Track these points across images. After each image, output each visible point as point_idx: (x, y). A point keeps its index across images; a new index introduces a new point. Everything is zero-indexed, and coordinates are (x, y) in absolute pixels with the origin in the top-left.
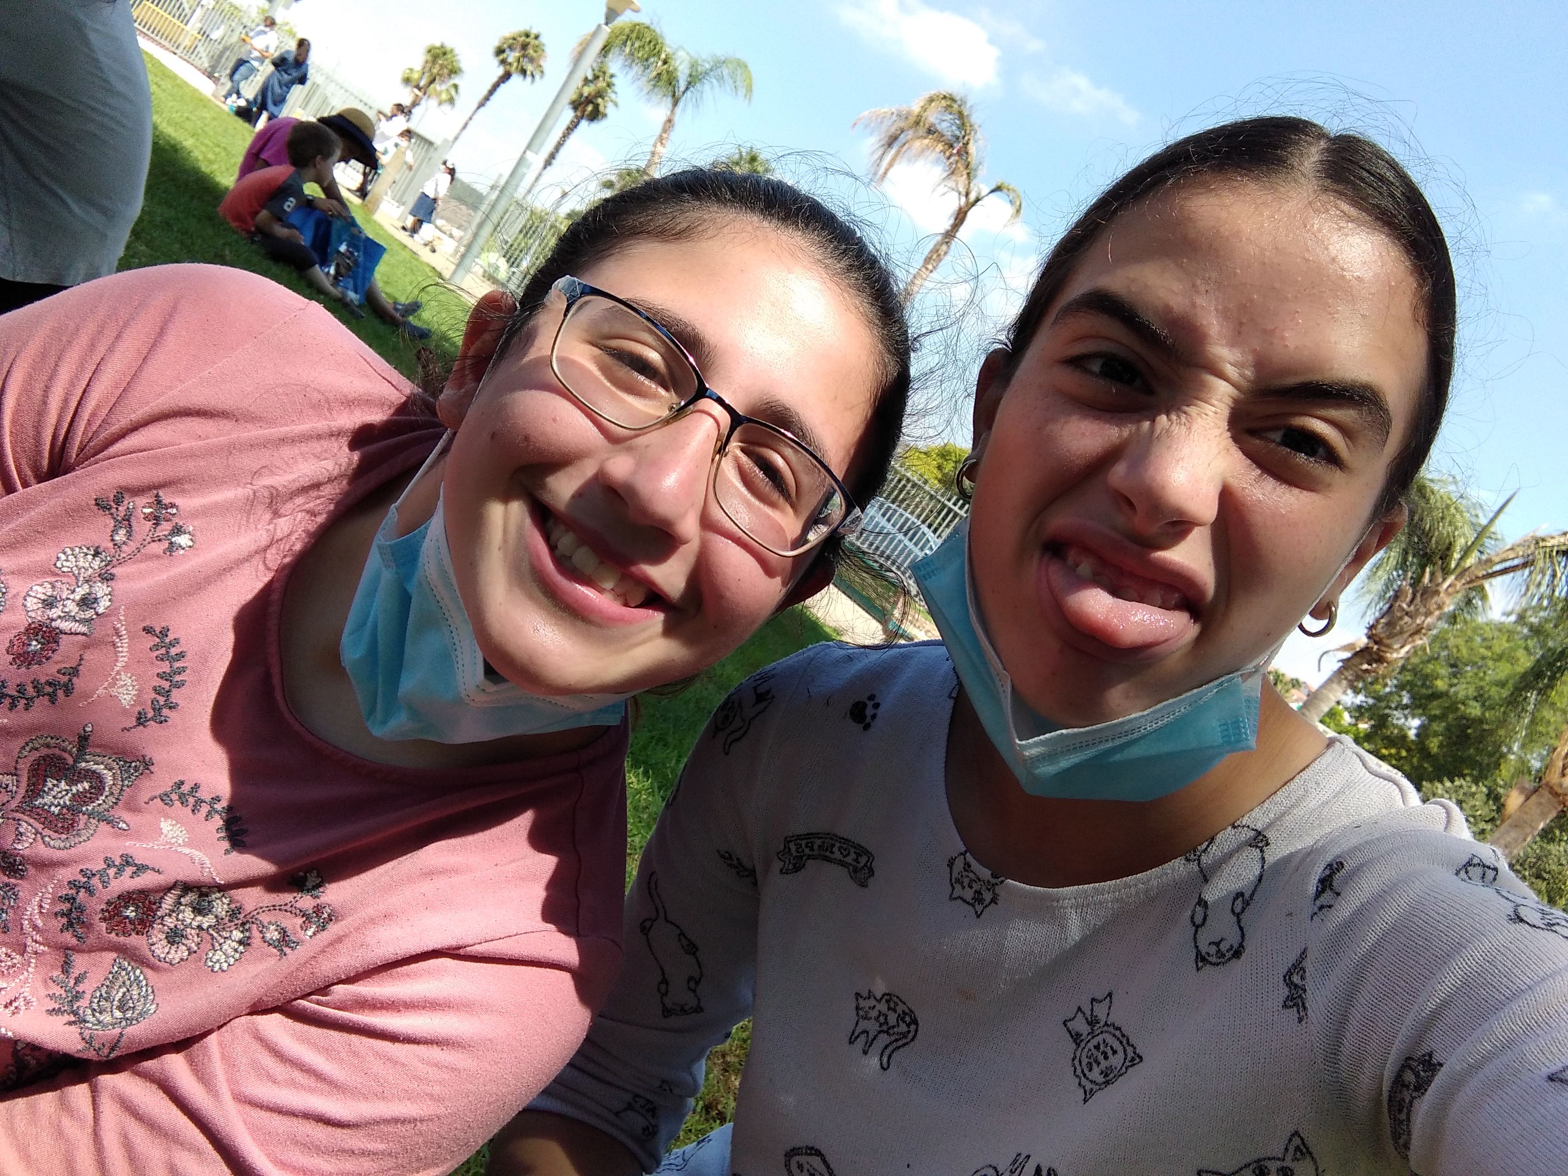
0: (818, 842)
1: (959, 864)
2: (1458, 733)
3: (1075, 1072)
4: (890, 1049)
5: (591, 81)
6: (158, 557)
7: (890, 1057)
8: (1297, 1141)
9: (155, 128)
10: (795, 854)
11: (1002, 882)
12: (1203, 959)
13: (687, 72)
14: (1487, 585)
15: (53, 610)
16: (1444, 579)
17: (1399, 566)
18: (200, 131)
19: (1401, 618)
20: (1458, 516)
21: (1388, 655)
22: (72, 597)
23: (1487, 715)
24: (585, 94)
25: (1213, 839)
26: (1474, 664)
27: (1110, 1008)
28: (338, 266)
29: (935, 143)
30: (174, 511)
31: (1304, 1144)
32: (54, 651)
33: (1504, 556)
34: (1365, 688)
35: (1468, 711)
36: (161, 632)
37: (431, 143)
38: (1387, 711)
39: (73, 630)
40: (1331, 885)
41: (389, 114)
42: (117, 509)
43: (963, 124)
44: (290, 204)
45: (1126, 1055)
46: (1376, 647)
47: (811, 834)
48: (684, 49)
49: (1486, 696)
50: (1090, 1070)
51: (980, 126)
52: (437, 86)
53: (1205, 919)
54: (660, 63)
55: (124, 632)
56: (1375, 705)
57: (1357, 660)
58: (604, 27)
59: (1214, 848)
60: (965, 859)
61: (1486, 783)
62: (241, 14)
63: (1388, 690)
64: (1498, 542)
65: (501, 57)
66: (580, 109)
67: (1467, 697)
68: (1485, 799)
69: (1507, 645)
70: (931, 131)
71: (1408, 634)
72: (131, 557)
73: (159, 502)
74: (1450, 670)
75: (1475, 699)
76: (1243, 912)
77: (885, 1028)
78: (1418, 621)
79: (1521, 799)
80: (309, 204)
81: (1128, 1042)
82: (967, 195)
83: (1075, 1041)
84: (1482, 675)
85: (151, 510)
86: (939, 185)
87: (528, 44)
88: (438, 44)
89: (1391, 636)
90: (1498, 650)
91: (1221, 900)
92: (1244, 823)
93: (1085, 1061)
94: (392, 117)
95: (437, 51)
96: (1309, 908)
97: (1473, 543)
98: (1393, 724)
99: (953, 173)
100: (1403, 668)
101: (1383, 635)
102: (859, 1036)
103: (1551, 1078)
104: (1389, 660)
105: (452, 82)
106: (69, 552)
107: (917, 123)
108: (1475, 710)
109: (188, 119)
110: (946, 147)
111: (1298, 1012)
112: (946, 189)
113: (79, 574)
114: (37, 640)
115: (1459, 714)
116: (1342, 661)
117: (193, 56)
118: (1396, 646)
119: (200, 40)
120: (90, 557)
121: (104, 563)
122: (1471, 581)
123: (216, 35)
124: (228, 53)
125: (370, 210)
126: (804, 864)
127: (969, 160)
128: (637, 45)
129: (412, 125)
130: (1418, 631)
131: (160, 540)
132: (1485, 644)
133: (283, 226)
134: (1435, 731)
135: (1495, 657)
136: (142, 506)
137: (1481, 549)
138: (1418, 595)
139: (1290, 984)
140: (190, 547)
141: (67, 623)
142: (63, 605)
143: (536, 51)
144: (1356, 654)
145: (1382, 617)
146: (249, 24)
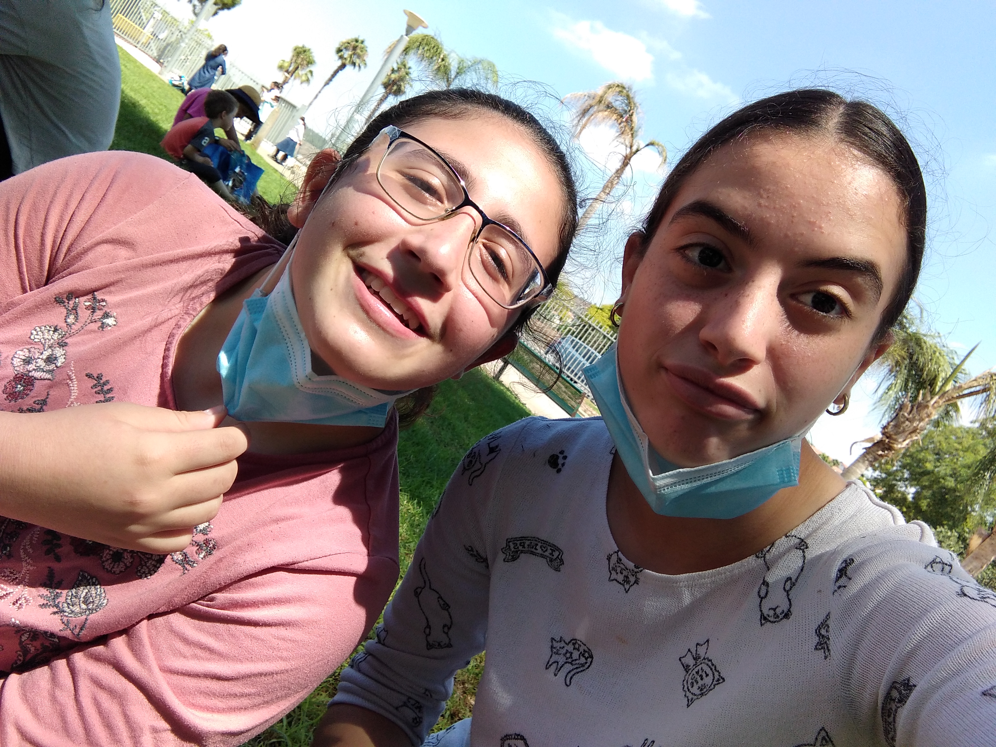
0: (528, 543)
1: (614, 558)
2: (939, 498)
3: (683, 688)
4: (572, 673)
5: (397, 71)
6: (94, 331)
7: (571, 678)
8: (823, 734)
9: (123, 92)
10: (513, 549)
11: (641, 571)
12: (765, 619)
13: (457, 66)
14: (959, 403)
15: (30, 366)
16: (932, 398)
17: (902, 389)
18: (150, 95)
19: (904, 422)
20: (941, 358)
21: (895, 446)
22: (41, 357)
23: (959, 486)
24: (393, 79)
25: (773, 544)
26: (951, 454)
27: (707, 649)
28: (234, 180)
29: (611, 115)
30: (104, 304)
31: (827, 735)
32: (31, 390)
33: (970, 384)
34: (880, 466)
35: (946, 483)
36: (97, 377)
37: (294, 107)
38: (894, 482)
39: (42, 377)
40: (846, 573)
41: (269, 88)
42: (68, 303)
43: (630, 103)
44: (206, 141)
45: (714, 677)
46: (887, 440)
47: (523, 537)
48: (455, 52)
49: (958, 474)
50: (692, 687)
51: (640, 104)
52: (300, 72)
53: (767, 594)
54: (440, 60)
55: (74, 377)
56: (886, 478)
57: (875, 448)
58: (405, 37)
59: (774, 550)
60: (618, 555)
61: (957, 530)
62: (178, 23)
63: (895, 468)
64: (966, 376)
65: (340, 54)
66: (389, 87)
67: (946, 475)
68: (956, 540)
69: (972, 442)
70: (609, 107)
71: (908, 432)
72: (78, 332)
73: (95, 298)
74: (935, 457)
75: (951, 476)
76: (791, 589)
77: (570, 660)
78: (915, 425)
79: (980, 541)
80: (216, 142)
81: (715, 669)
82: (631, 147)
83: (685, 670)
84: (955, 460)
85: (90, 303)
86: (614, 140)
87: (357, 46)
88: (301, 46)
89: (897, 433)
90: (966, 444)
91: (776, 582)
92: (793, 534)
93: (690, 681)
94: (271, 90)
95: (300, 49)
96: (832, 587)
97: (950, 376)
98: (898, 491)
99: (622, 133)
100: (904, 455)
101: (892, 433)
102: (552, 664)
103: (984, 694)
104: (896, 448)
105: (308, 69)
106: (38, 329)
107: (600, 102)
108: (950, 483)
109: (143, 87)
110: (619, 117)
111: (824, 652)
112: (618, 143)
113: (45, 343)
114: (20, 384)
115: (941, 485)
116: (865, 448)
117: (147, 49)
118: (900, 440)
119: (152, 39)
120: (51, 332)
121: (60, 336)
122: (949, 400)
123: (162, 36)
124: (169, 48)
125: (255, 146)
126: (519, 556)
127: (633, 125)
128: (426, 49)
129: (282, 95)
130: (914, 431)
131: (95, 322)
132: (957, 441)
133: (201, 155)
134: (925, 496)
135: (964, 449)
136: (84, 302)
137: (956, 380)
138: (915, 408)
139: (819, 635)
140: (114, 325)
141: (39, 373)
142: (36, 362)
143: (362, 51)
144: (875, 445)
145: (891, 421)
146: (183, 30)
